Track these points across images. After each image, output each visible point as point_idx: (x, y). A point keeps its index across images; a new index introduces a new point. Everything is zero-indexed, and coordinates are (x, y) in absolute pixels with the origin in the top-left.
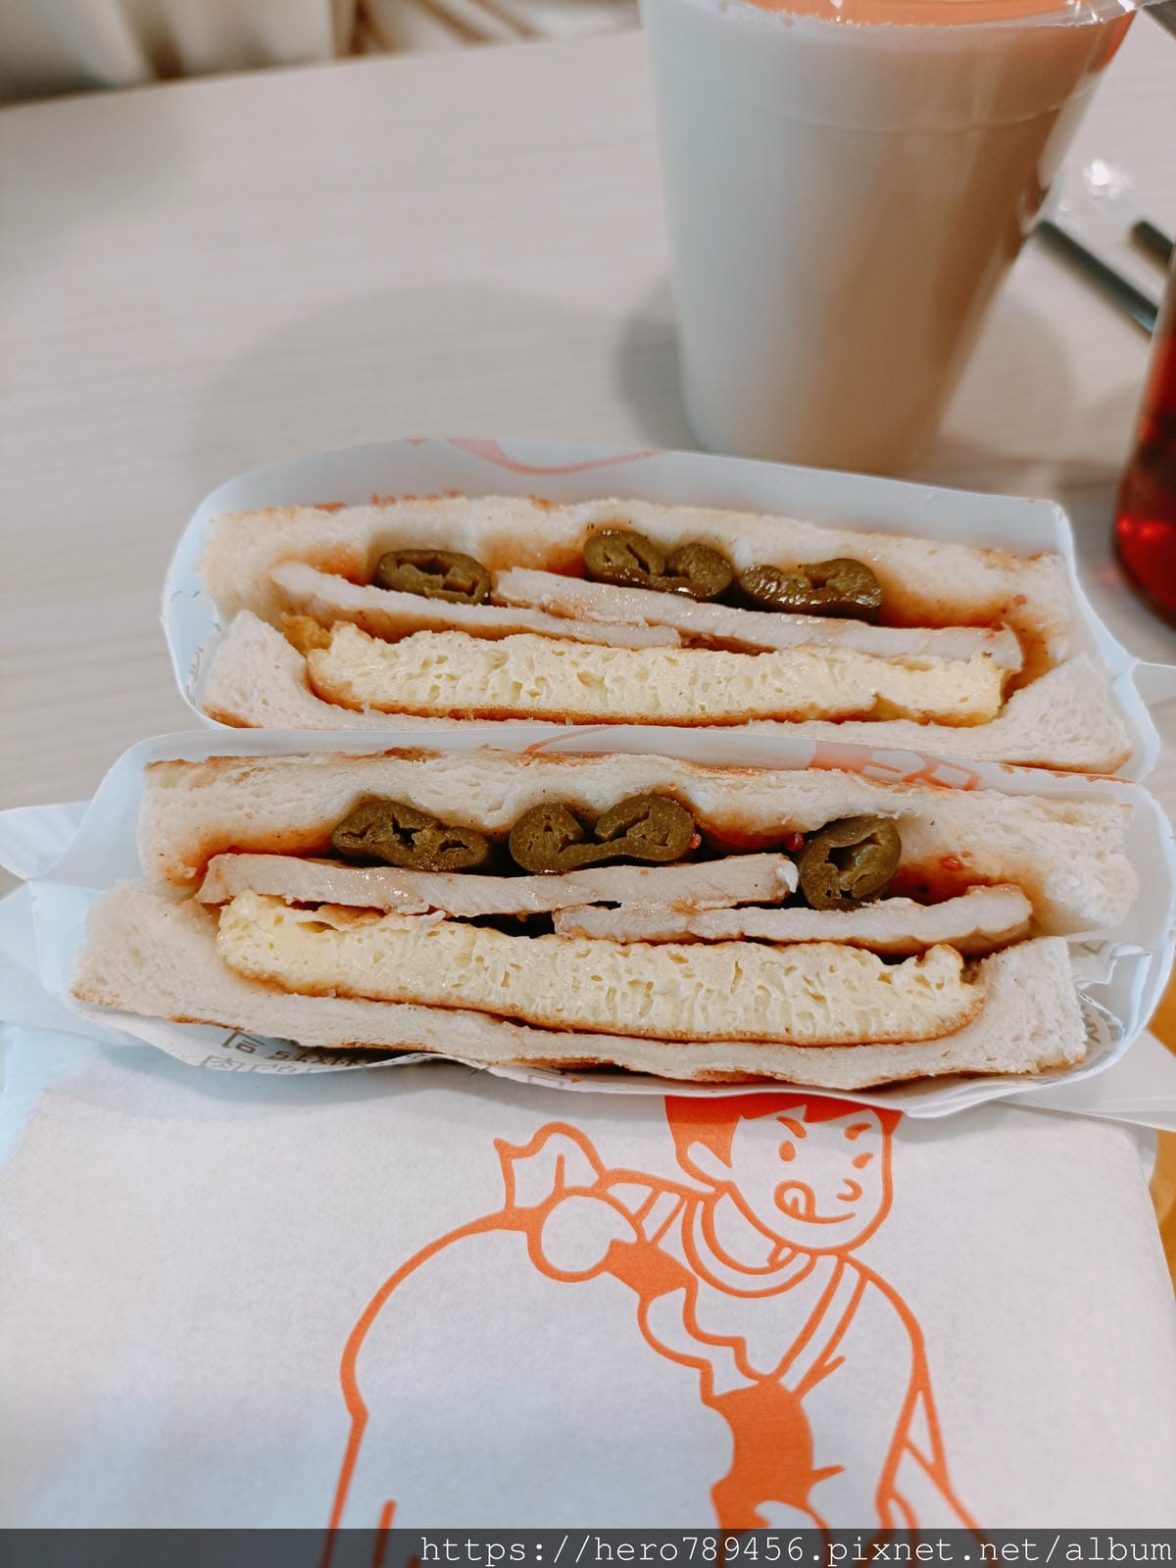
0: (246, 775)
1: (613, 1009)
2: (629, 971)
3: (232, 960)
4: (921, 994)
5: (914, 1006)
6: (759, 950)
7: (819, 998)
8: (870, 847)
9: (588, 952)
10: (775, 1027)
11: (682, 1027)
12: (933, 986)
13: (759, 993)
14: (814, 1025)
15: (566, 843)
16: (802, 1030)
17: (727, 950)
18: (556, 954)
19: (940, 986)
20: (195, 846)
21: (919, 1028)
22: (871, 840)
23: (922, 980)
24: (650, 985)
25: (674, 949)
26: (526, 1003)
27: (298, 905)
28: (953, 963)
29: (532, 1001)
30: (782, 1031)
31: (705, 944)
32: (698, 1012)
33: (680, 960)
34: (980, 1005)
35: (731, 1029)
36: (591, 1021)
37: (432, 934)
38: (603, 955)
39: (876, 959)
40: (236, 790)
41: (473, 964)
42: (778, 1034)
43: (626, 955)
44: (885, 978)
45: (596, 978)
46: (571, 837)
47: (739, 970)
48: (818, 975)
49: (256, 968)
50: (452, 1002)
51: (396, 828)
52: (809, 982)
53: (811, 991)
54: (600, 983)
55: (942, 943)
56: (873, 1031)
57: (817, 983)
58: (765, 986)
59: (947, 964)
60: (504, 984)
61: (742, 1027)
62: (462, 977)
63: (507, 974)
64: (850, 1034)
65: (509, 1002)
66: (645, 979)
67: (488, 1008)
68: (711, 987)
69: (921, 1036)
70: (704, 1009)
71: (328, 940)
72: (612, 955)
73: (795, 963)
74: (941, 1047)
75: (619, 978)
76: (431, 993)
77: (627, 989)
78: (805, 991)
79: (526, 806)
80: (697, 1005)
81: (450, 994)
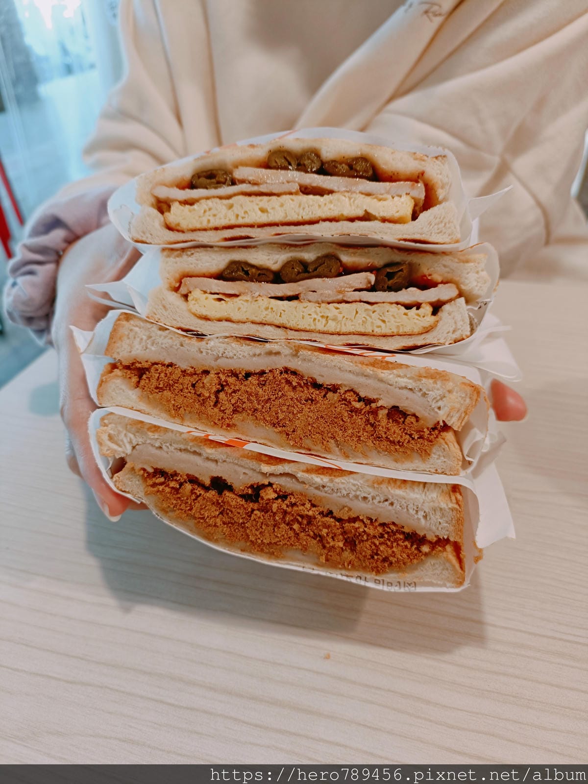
0: (192, 254)
1: (315, 325)
2: (321, 313)
3: (194, 310)
4: (417, 319)
5: (415, 323)
6: (364, 305)
7: (384, 321)
8: (401, 272)
9: (307, 306)
10: (369, 330)
11: (338, 330)
12: (421, 316)
13: (364, 319)
14: (381, 329)
15: (299, 273)
16: (378, 331)
17: (354, 305)
18: (296, 307)
19: (424, 317)
20: (177, 276)
21: (416, 330)
22: (402, 270)
23: (418, 315)
24: (327, 317)
25: (336, 305)
26: (287, 323)
27: (211, 293)
28: (429, 309)
29: (289, 322)
30: (371, 331)
31: (346, 303)
32: (343, 325)
33: (337, 308)
34: (436, 323)
35: (354, 331)
36: (308, 328)
37: (256, 301)
38: (312, 308)
39: (403, 308)
40: (190, 259)
41: (270, 310)
42: (369, 332)
43: (320, 307)
44: (406, 314)
45: (310, 315)
46: (300, 271)
47: (357, 312)
48: (383, 313)
49: (200, 313)
50: (264, 322)
51: (243, 270)
52: (381, 316)
53: (381, 318)
54: (311, 316)
55: (426, 303)
56: (401, 331)
57: (383, 316)
58: (366, 317)
59: (427, 309)
60: (280, 316)
61: (359, 330)
62: (266, 314)
63: (281, 313)
64: (393, 332)
65: (282, 322)
66: (326, 315)
67: (275, 324)
68: (348, 317)
69: (416, 333)
70: (345, 324)
71: (222, 304)
72: (315, 307)
73: (376, 309)
74: (423, 336)
75: (317, 314)
76: (258, 320)
77: (320, 319)
78: (379, 319)
79: (286, 262)
80: (343, 323)
81: (263, 320)
